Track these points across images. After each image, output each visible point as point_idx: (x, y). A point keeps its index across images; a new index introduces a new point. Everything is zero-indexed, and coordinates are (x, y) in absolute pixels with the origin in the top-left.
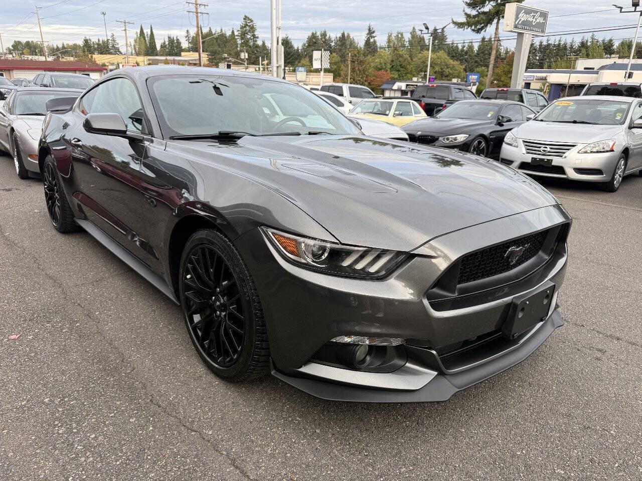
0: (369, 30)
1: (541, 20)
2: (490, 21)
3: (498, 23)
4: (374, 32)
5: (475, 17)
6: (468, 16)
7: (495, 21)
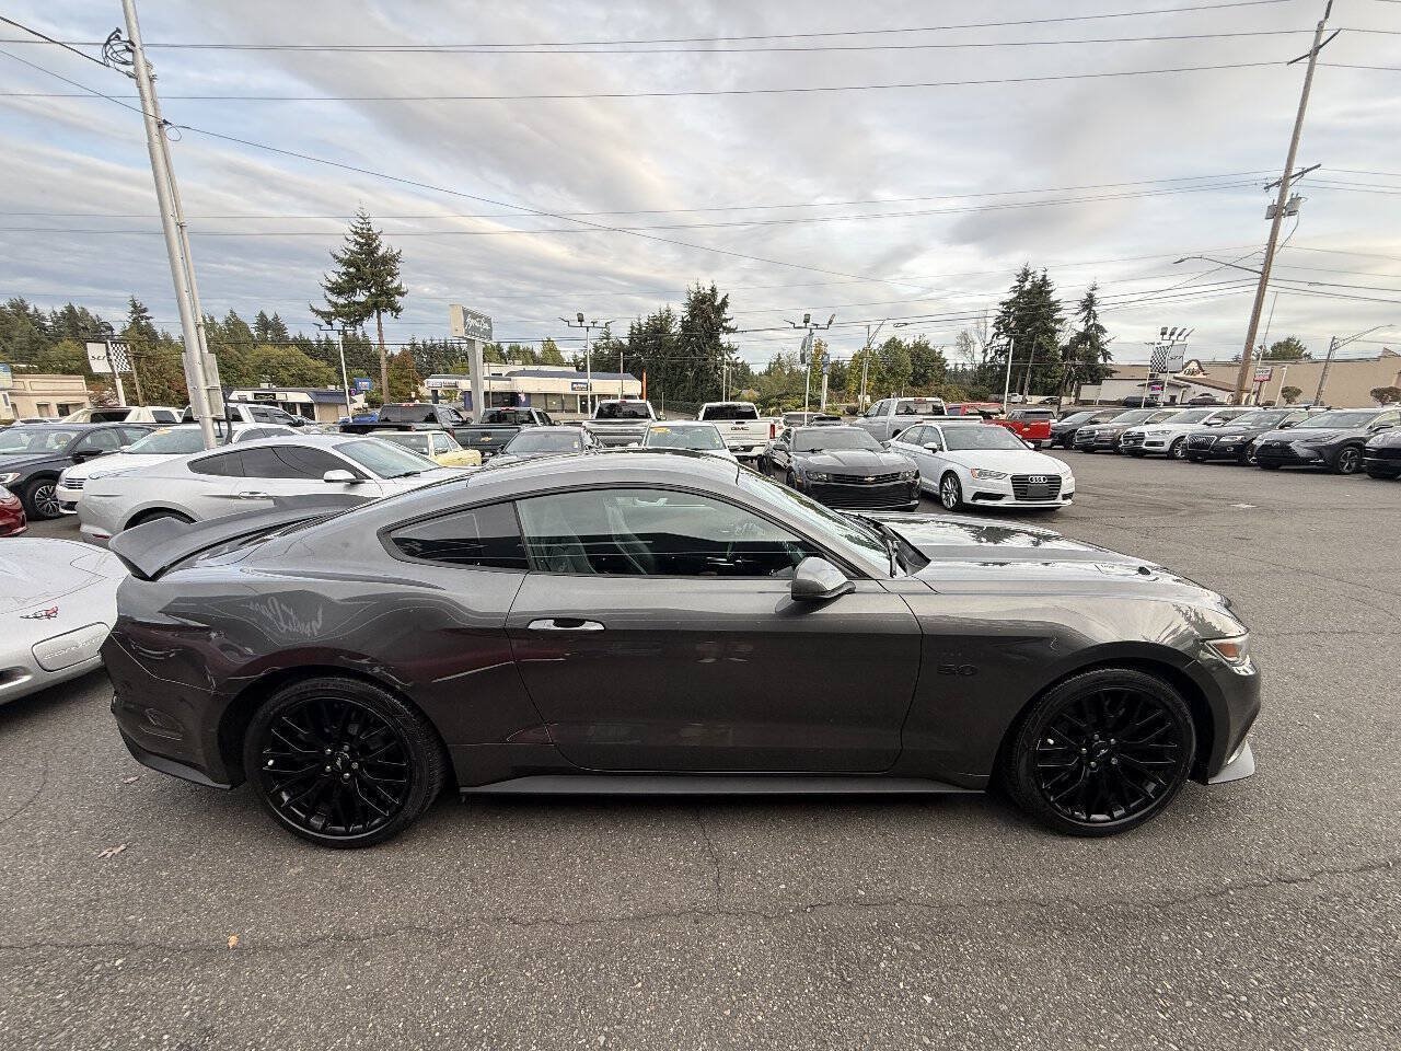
0: (134, 306)
1: (486, 326)
2: (368, 313)
3: (379, 317)
4: (145, 310)
5: (344, 306)
6: (335, 305)
7: (375, 314)
